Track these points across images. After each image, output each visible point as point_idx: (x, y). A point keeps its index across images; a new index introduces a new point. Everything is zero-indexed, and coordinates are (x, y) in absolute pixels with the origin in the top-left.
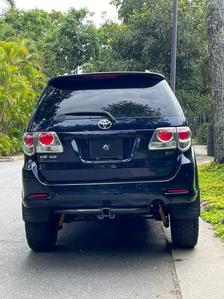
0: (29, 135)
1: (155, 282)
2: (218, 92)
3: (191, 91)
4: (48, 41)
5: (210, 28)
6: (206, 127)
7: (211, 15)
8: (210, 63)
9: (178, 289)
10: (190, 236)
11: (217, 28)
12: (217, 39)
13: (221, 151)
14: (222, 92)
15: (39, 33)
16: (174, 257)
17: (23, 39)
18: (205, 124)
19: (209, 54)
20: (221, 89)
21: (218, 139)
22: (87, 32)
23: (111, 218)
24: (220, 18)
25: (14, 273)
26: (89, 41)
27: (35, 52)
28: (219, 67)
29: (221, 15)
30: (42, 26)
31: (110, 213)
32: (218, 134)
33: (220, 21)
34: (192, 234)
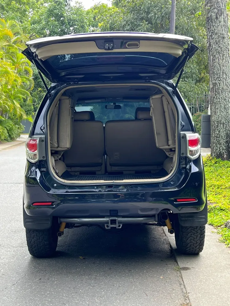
0: (32, 141)
1: (164, 293)
2: (216, 83)
3: (186, 79)
4: (34, 23)
5: (209, 17)
6: (199, 116)
7: (211, 3)
8: (209, 54)
9: (188, 301)
10: (196, 243)
11: (216, 16)
12: (216, 28)
13: (218, 146)
14: (221, 84)
15: (23, 13)
16: (179, 265)
17: (8, 20)
18: (198, 113)
19: (208, 43)
20: (219, 81)
21: (215, 133)
22: (76, 14)
23: (117, 228)
24: (220, 7)
25: (17, 283)
26: (77, 23)
27: (20, 35)
28: (218, 58)
29: (221, 3)
30: (27, 7)
31: (117, 223)
32: (215, 128)
33: (220, 9)
34: (199, 241)
